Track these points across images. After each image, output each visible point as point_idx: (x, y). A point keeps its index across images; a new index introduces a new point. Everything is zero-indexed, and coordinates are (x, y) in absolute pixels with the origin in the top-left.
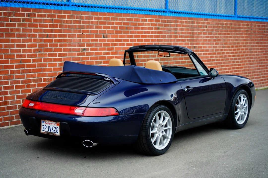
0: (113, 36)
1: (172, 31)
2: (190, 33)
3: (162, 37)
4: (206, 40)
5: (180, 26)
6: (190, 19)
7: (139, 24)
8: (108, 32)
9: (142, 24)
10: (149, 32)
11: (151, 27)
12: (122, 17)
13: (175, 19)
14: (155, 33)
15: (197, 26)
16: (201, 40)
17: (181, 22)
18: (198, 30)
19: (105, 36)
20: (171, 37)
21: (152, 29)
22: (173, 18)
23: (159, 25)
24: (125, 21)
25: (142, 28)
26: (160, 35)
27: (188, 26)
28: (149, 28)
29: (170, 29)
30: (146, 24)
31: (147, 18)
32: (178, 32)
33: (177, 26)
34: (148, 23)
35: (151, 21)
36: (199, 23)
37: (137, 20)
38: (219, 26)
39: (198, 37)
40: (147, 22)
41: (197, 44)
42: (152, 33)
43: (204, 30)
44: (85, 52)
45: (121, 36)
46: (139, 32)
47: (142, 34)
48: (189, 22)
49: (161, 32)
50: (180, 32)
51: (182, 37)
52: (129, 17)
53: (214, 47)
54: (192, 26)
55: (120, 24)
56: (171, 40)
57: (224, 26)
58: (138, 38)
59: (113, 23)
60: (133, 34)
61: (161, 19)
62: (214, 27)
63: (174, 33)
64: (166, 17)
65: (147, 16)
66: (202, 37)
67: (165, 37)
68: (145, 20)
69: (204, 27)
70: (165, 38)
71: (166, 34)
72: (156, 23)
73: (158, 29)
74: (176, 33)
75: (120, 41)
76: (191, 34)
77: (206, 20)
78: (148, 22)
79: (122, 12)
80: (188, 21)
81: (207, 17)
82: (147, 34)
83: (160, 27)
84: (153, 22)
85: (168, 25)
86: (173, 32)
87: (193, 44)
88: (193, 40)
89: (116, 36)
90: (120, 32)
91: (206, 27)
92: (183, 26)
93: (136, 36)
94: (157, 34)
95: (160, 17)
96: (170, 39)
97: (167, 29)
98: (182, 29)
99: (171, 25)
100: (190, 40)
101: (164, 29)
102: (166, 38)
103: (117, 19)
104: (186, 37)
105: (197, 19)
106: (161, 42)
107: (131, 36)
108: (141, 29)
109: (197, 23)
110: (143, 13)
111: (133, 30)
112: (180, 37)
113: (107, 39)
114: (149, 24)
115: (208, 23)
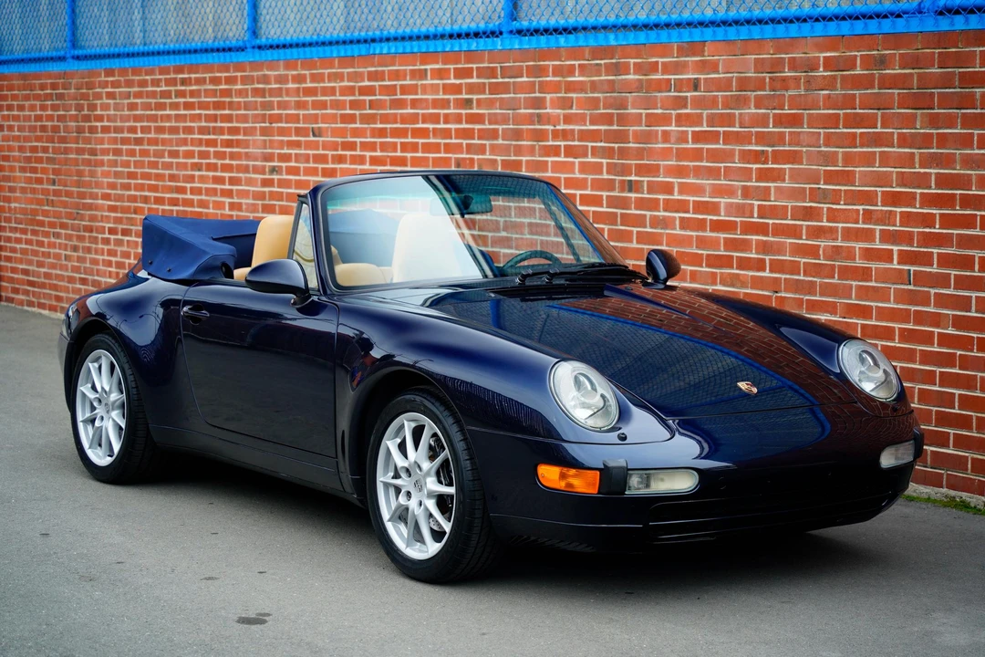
0: (335, 132)
1: (522, 111)
2: (608, 119)
3: (484, 134)
4: (697, 155)
5: (555, 88)
6: (599, 52)
7: (404, 90)
8: (325, 119)
9: (413, 89)
10: (435, 118)
11: (443, 99)
12: (354, 68)
13: (534, 61)
14: (458, 119)
15: (639, 86)
16: (665, 154)
17: (558, 71)
18: (650, 103)
19: (317, 133)
20: (517, 135)
21: (445, 104)
22: (524, 54)
23: (472, 89)
24: (363, 80)
25: (414, 104)
26: (477, 127)
27: (594, 87)
28: (436, 104)
29: (514, 105)
30: (425, 89)
31: (428, 67)
32: (548, 113)
33: (544, 87)
34: (432, 84)
35: (440, 74)
36: (653, 68)
37: (397, 75)
38: (784, 79)
39: (647, 137)
40: (429, 82)
41: (641, 170)
42: (447, 119)
43: (682, 102)
44: (275, 177)
45: (356, 133)
46: (404, 119)
47: (414, 124)
48: (597, 70)
49: (478, 114)
50: (559, 115)
51: (565, 135)
52: (373, 66)
53: (747, 193)
54: (611, 87)
55: (350, 91)
56: (518, 151)
57: (821, 72)
58: (403, 140)
59: (332, 91)
60: (388, 126)
61: (474, 66)
62: (744, 84)
63: (530, 119)
64: (493, 56)
65: (427, 57)
66: (673, 140)
67: (493, 134)
68: (423, 74)
69: (680, 85)
70: (495, 142)
71: (496, 123)
72: (458, 82)
73: (468, 103)
74: (541, 119)
75: (352, 146)
76: (611, 123)
77: (694, 48)
78: (432, 79)
79: (356, 54)
80: (591, 64)
81: (697, 34)
82: (431, 126)
83: (475, 97)
84: (449, 78)
85: (504, 88)
86: (525, 115)
87: (625, 170)
88: (623, 153)
89: (342, 133)
90: (351, 119)
91: (695, 85)
92: (571, 87)
93: (396, 133)
94: (464, 126)
95: (471, 56)
96: (514, 143)
97: (504, 104)
98: (567, 104)
99: (518, 88)
100: (609, 153)
101: (490, 103)
102: (500, 141)
103: (340, 77)
104: (584, 136)
105: (638, 50)
106: (480, 157)
107: (382, 133)
108: (411, 108)
109: (639, 69)
110: (414, 46)
111: (389, 111)
112: (556, 134)
113: (321, 139)
114: (434, 88)
115: (704, 66)
